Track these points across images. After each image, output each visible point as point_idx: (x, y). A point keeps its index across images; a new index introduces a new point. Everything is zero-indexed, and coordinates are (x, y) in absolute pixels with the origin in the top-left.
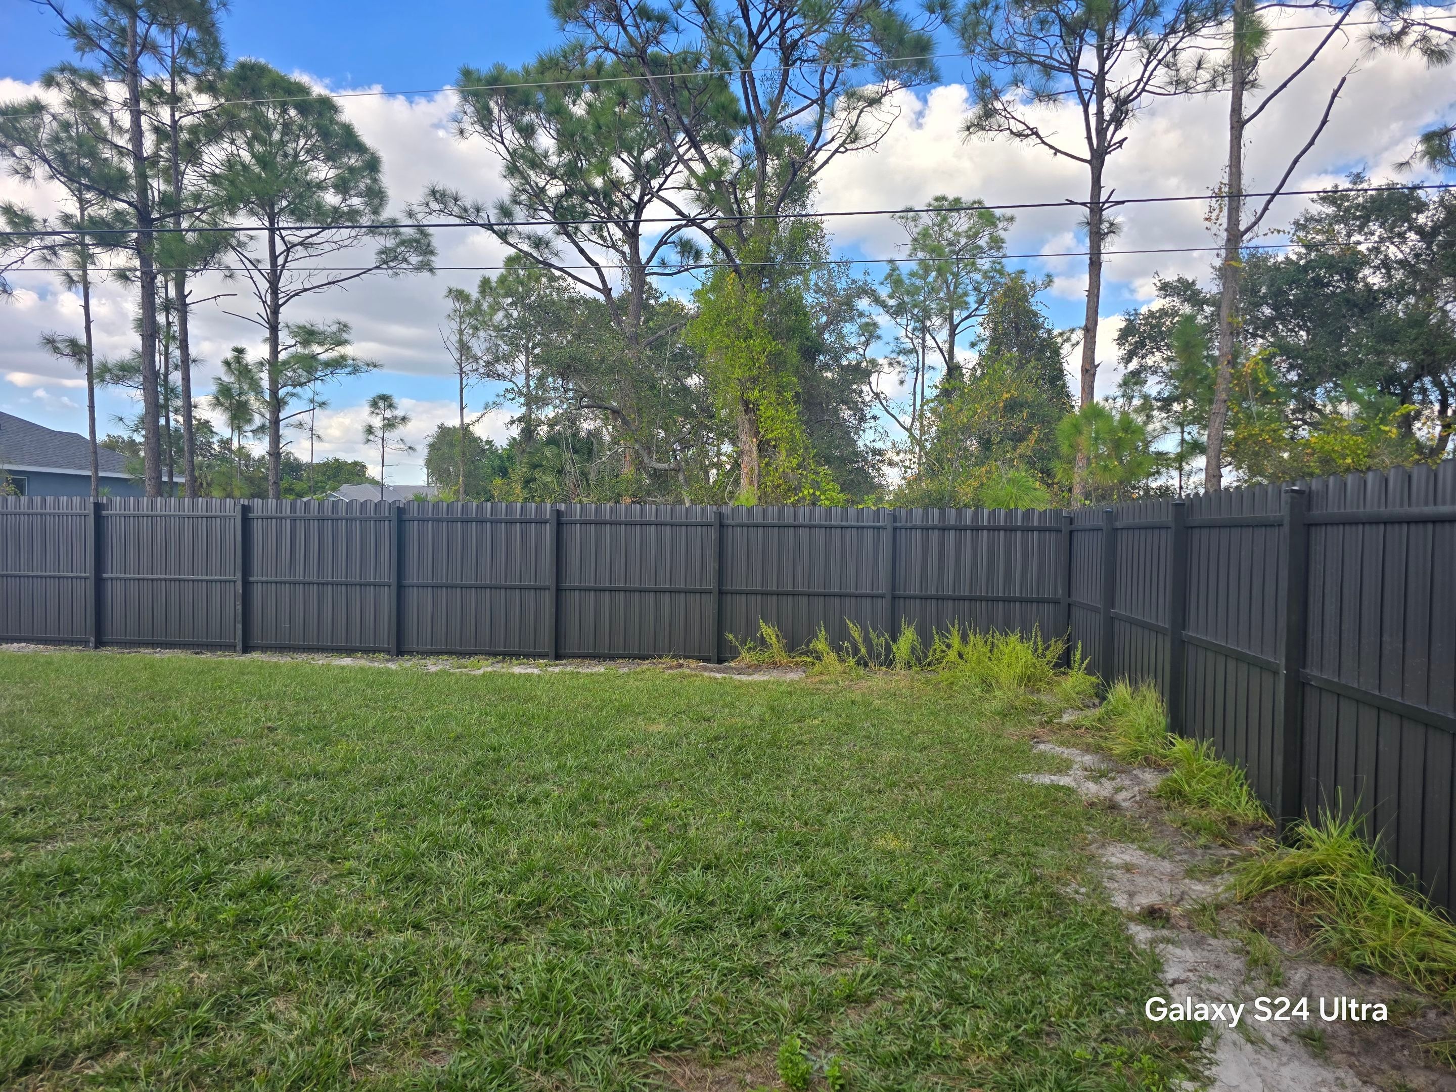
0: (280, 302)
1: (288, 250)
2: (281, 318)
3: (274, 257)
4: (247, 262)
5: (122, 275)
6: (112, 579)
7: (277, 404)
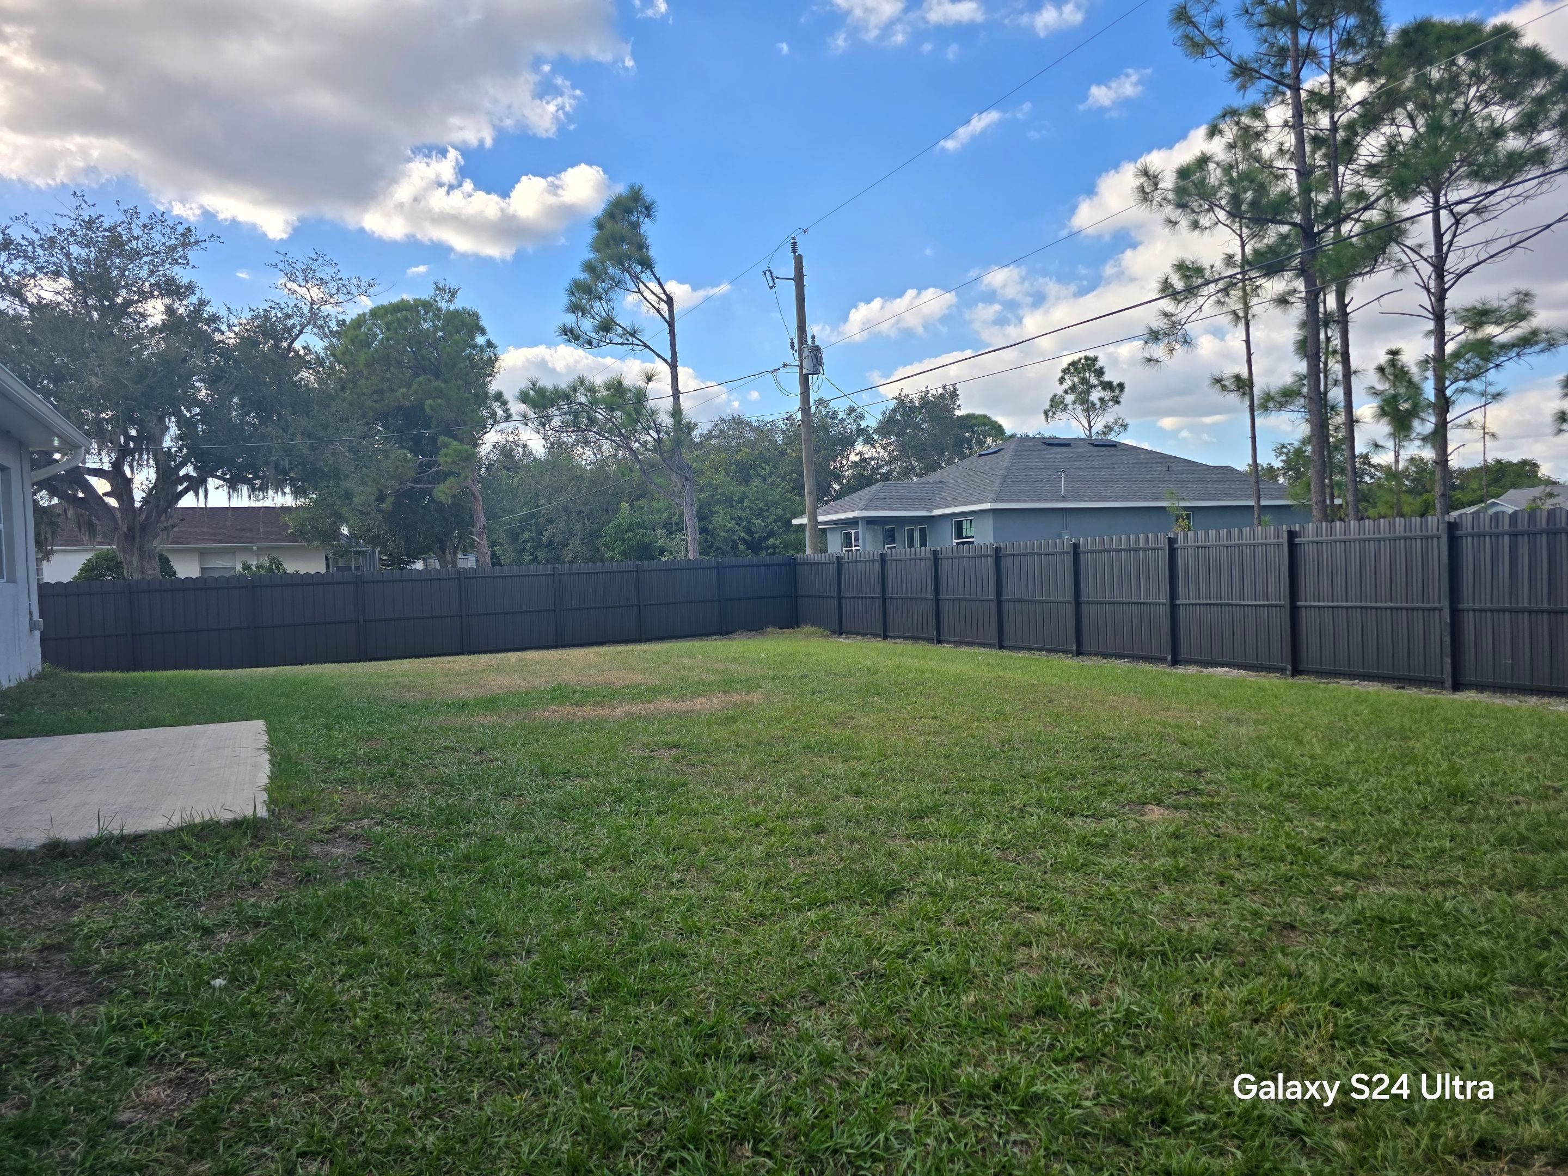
0: (1446, 286)
1: (1457, 222)
2: (1448, 304)
3: (1438, 235)
4: (1408, 251)
5: (1283, 301)
6: (1306, 607)
7: (1443, 404)
